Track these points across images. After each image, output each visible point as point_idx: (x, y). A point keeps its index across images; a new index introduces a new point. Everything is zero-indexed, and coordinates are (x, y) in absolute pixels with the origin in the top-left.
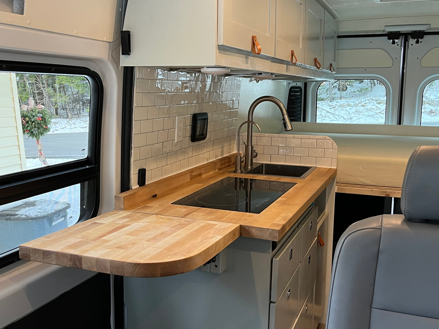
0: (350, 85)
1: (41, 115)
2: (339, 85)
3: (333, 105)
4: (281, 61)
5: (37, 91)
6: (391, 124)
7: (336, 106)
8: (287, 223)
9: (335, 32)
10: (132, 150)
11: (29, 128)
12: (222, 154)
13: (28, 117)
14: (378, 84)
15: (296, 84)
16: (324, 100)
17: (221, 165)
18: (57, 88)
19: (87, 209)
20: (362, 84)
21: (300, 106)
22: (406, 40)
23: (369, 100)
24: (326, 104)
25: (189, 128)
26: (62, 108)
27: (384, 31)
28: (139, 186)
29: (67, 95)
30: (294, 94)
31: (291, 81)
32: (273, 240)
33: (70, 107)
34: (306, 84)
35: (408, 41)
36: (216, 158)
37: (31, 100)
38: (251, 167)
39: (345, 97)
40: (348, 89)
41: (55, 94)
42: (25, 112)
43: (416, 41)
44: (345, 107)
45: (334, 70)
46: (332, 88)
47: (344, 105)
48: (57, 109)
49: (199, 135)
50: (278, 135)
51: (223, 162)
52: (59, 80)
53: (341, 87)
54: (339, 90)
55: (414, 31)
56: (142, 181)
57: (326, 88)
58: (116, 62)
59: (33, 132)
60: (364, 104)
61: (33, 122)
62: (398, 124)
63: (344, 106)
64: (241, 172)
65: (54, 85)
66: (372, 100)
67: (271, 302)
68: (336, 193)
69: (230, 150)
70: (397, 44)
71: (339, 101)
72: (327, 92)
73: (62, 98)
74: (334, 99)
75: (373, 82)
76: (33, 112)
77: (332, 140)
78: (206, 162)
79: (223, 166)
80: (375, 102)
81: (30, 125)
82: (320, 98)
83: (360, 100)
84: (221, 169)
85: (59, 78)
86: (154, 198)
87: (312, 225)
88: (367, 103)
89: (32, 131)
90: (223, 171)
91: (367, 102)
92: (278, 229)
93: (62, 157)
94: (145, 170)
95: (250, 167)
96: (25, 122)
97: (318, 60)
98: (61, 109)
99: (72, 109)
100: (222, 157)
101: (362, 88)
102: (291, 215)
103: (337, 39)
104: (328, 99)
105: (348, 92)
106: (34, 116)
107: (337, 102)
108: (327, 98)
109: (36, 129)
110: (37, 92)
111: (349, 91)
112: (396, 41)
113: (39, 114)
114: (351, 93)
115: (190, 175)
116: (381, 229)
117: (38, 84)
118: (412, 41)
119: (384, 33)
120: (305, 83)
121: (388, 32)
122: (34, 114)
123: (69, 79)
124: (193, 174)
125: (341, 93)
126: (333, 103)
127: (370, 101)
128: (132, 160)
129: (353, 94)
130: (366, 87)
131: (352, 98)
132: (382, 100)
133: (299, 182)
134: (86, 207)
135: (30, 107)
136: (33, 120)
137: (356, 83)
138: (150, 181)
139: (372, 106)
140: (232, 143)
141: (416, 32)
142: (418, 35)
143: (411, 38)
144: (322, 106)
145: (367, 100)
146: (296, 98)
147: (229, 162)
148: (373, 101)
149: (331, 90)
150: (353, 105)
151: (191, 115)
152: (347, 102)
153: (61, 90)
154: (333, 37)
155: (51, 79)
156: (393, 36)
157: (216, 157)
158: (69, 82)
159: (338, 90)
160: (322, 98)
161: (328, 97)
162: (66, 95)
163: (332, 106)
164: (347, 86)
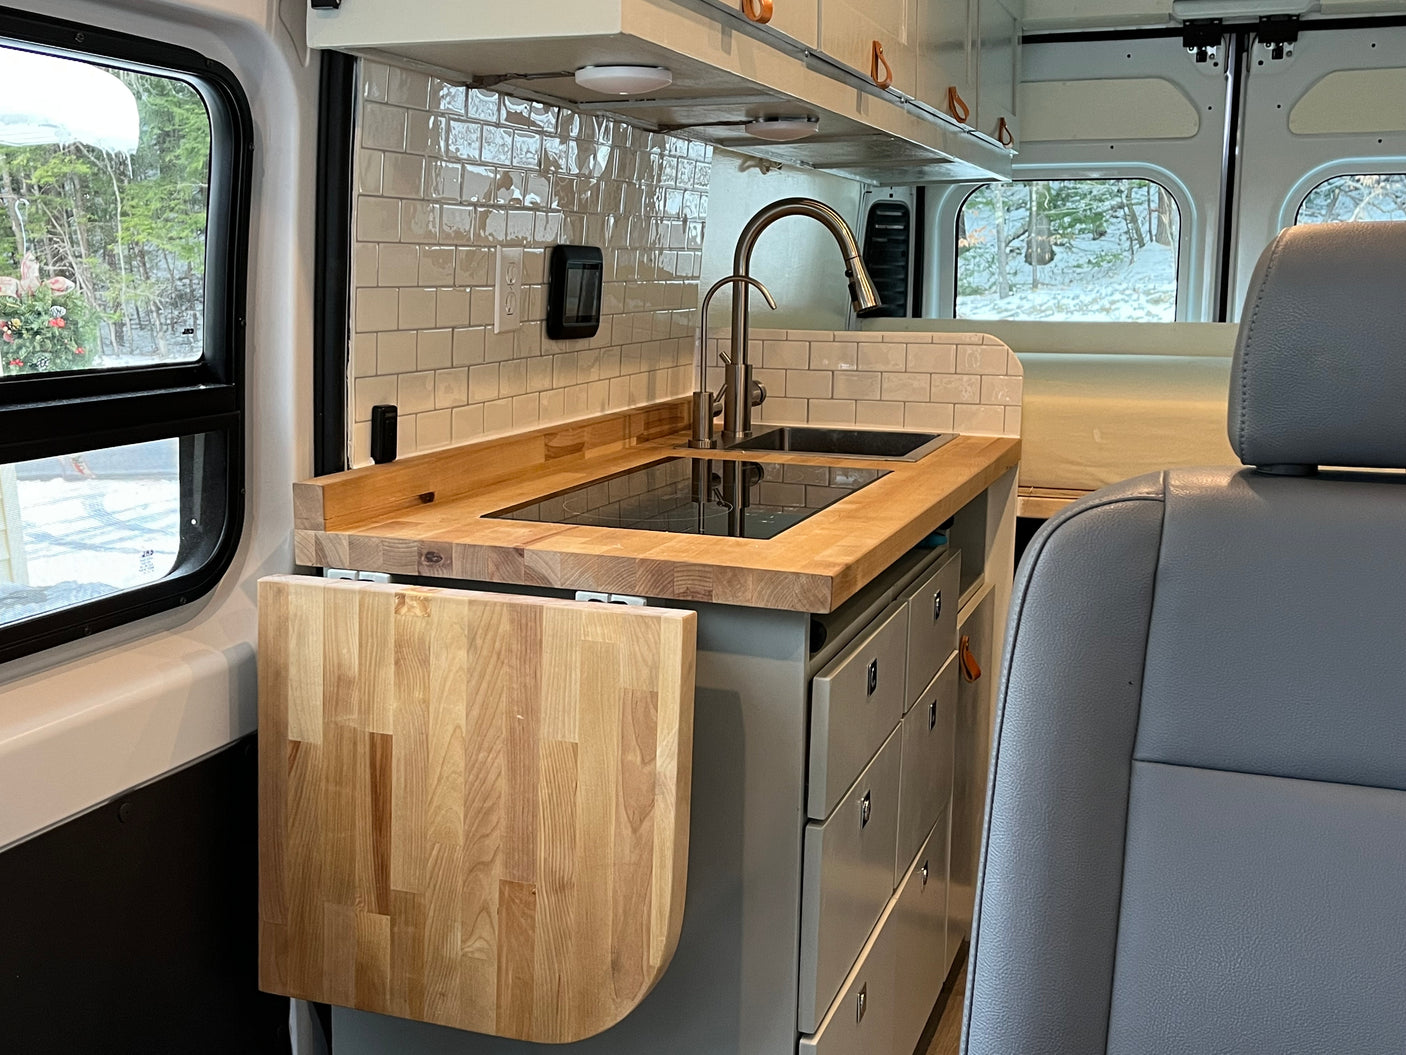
0: (1063, 245)
1: (64, 311)
2: (1029, 244)
3: (1009, 307)
4: (839, 72)
5: (54, 265)
6: (1194, 321)
7: (1019, 311)
8: (858, 561)
9: (1015, 19)
10: (349, 338)
11: (23, 353)
12: (651, 394)
13: (19, 318)
14: (1152, 240)
15: (891, 196)
16: (981, 294)
17: (648, 425)
18: (121, 256)
19: (201, 529)
20: (1102, 243)
21: (903, 266)
22: (1242, 49)
23: (1122, 292)
24: (986, 305)
25: (539, 292)
26: (136, 324)
27: (1171, 17)
28: (373, 462)
29: (153, 280)
30: (883, 227)
31: (875, 182)
32: (812, 611)
33: (163, 321)
34: (921, 193)
35: (1247, 51)
36: (629, 405)
37: (28, 263)
38: (746, 435)
39: (1046, 282)
40: (1056, 258)
41: (113, 275)
42: (11, 300)
43: (1273, 50)
44: (1048, 313)
45: (1011, 140)
46: (1007, 255)
47: (1043, 308)
48: (119, 325)
49: (578, 316)
50: (831, 333)
51: (654, 416)
52: (128, 229)
53: (1036, 250)
54: (1028, 260)
55: (1269, 17)
56: (384, 445)
57: (987, 256)
58: (295, 34)
59: (36, 365)
60: (1108, 306)
61: (37, 333)
62: (1218, 319)
63: (1043, 311)
64: (713, 446)
65: (109, 247)
66: (1134, 290)
67: (808, 821)
68: (1018, 518)
69: (676, 384)
70: (1214, 61)
71: (1030, 295)
72: (990, 266)
73: (138, 292)
74: (1014, 289)
75: (1136, 236)
76: (36, 301)
77: (1006, 347)
78: (598, 414)
79: (652, 431)
80: (1143, 298)
81: (28, 344)
82: (969, 287)
83: (1095, 291)
84: (647, 440)
85: (125, 225)
86: (425, 502)
87: (940, 602)
88: (1118, 301)
89: (35, 361)
90: (655, 445)
91: (1117, 297)
92: (831, 574)
93: (137, 475)
94: (394, 409)
95: (740, 435)
96: (9, 332)
97: (960, 93)
98: (134, 327)
99: (170, 327)
100: (652, 403)
101: (1103, 254)
102: (871, 542)
103: (1019, 48)
104: (994, 288)
105: (1056, 266)
106: (39, 314)
107: (1021, 299)
108: (990, 288)
109: (47, 355)
110: (55, 271)
111: (1061, 265)
112: (1210, 50)
113: (55, 307)
114: (1065, 270)
115: (546, 445)
116: (1164, 501)
117: (56, 242)
118: (1260, 51)
119: (1172, 25)
120: (918, 188)
121: (1185, 21)
122: (39, 307)
123: (161, 228)
124: (556, 442)
125: (1034, 271)
126: (1009, 303)
127: (1127, 295)
128: (351, 372)
129: (1074, 272)
130: (1115, 249)
131: (1069, 286)
132: (1164, 293)
133: (899, 469)
134: (202, 522)
135: (24, 283)
136: (35, 326)
137: (1084, 239)
138: (412, 452)
139: (1135, 309)
140: (682, 361)
141: (1272, 19)
142: (1281, 30)
143: (1257, 40)
144: (975, 311)
145: (1116, 290)
146: (889, 240)
147: (675, 419)
148: (1135, 296)
149: (1003, 259)
150: (1073, 308)
151: (546, 248)
152: (1054, 298)
153: (134, 263)
154: (1008, 41)
155: (101, 228)
156: (1198, 34)
157: (632, 400)
158: (159, 237)
159: (1026, 261)
160: (974, 286)
161: (994, 283)
162: (148, 278)
163: (1006, 310)
164: (1054, 248)
